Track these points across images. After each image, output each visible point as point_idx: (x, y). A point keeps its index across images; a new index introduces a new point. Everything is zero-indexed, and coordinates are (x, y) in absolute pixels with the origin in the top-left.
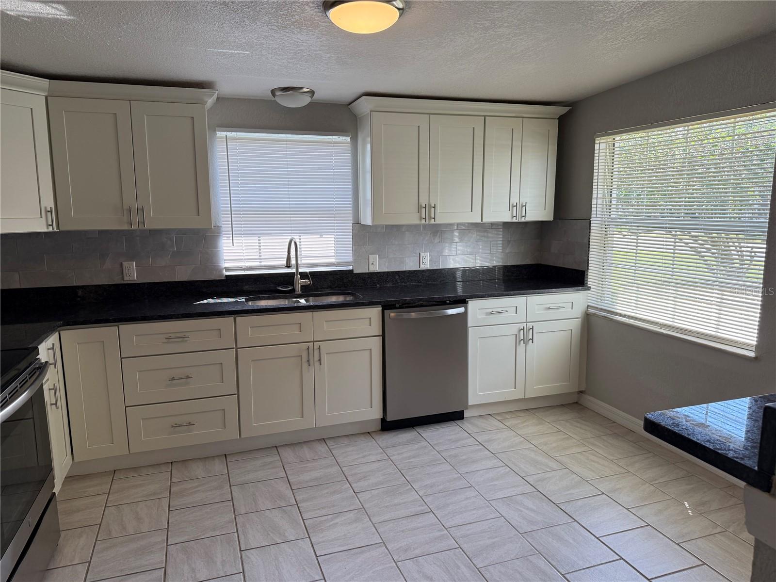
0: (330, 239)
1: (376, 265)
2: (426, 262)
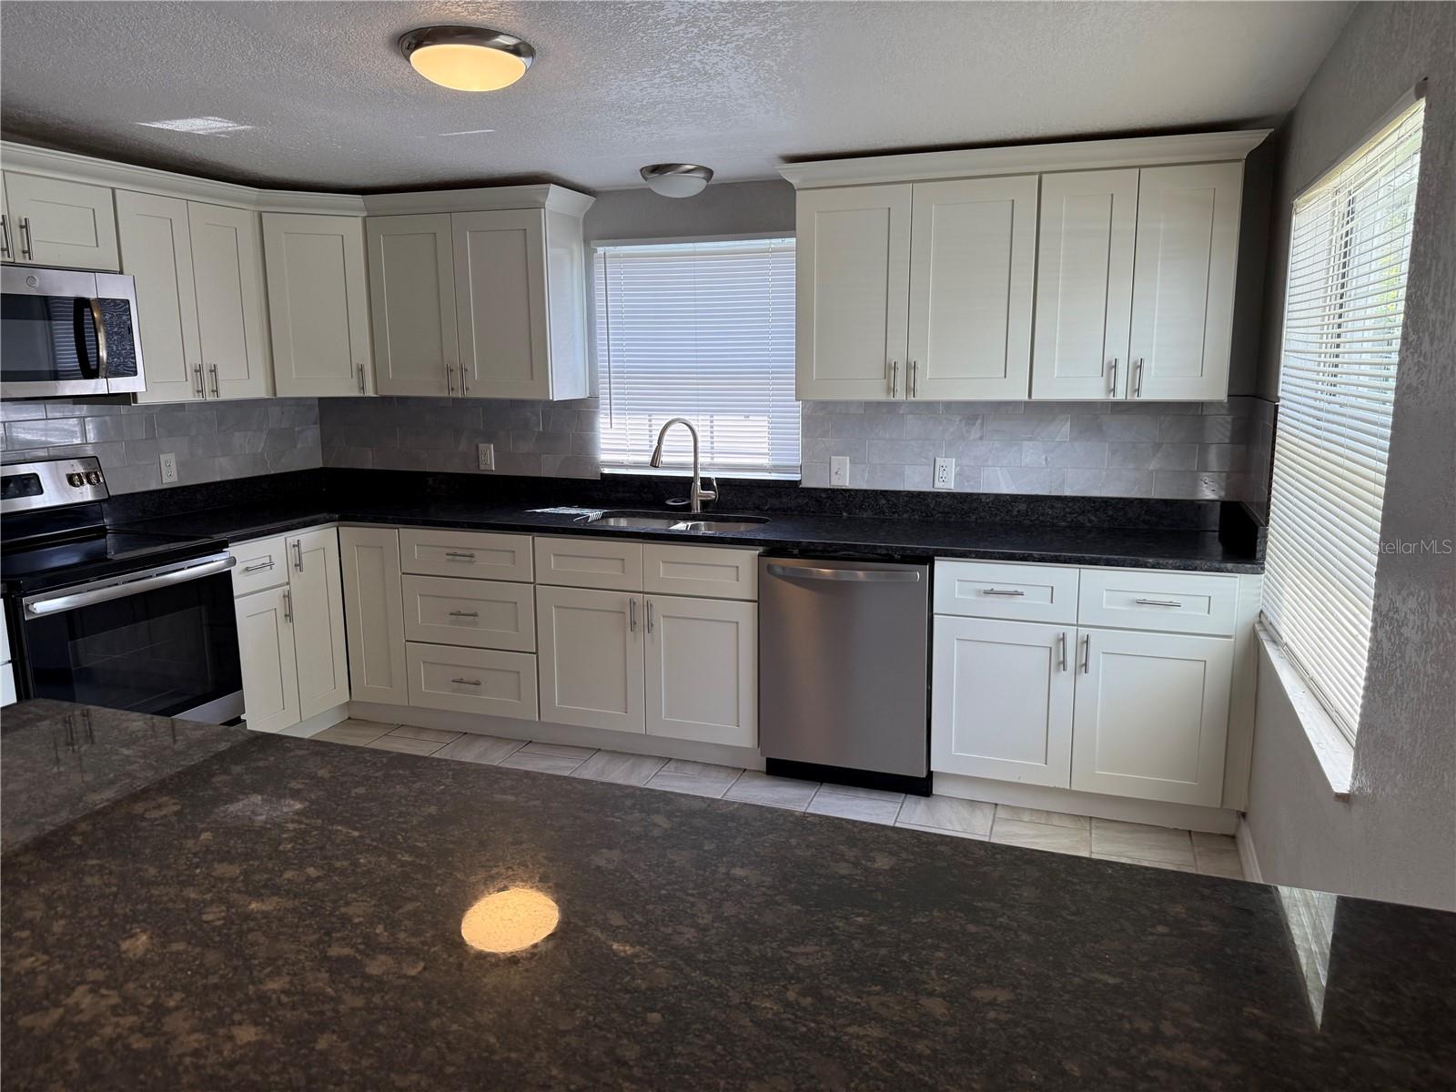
0: (760, 423)
1: (844, 475)
2: (947, 477)
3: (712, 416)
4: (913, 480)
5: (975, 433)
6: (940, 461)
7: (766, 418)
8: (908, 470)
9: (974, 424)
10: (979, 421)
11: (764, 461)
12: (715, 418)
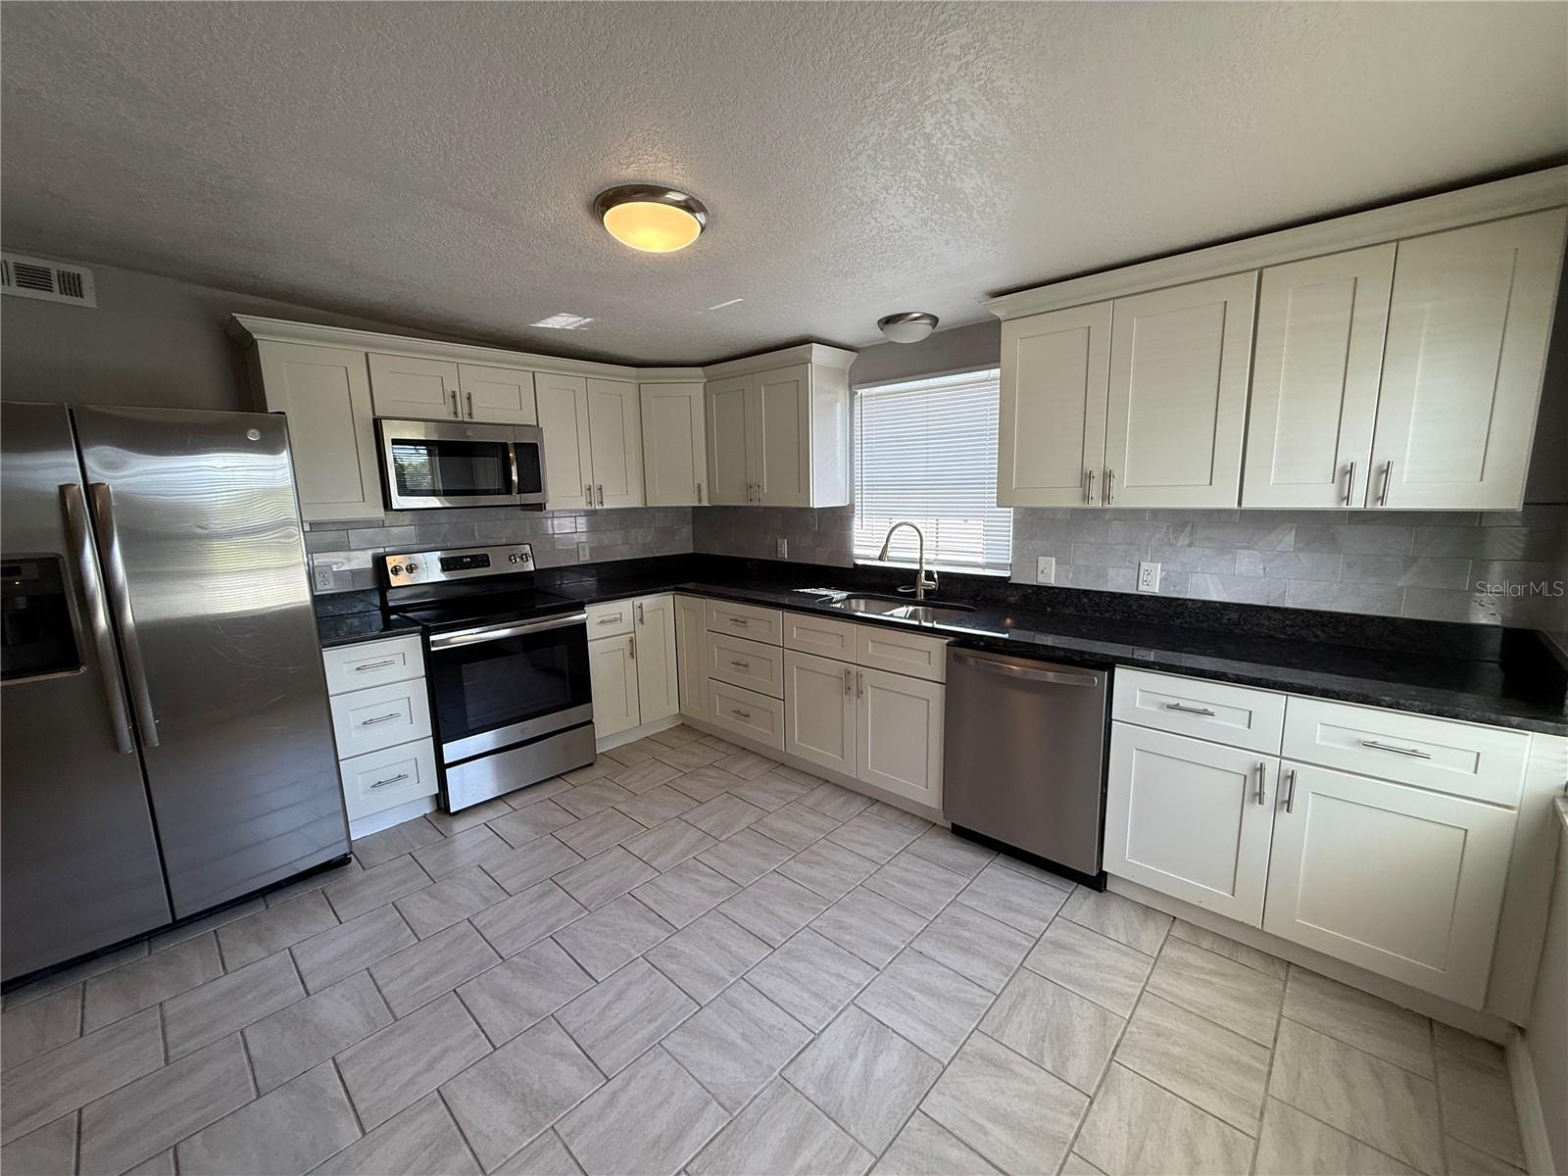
0: (977, 526)
1: (1050, 573)
2: (1152, 581)
3: (937, 520)
4: (1116, 581)
5: (1184, 540)
6: (1144, 566)
7: (982, 522)
8: (1111, 573)
9: (1182, 531)
10: (1189, 528)
11: (980, 560)
12: (940, 521)
